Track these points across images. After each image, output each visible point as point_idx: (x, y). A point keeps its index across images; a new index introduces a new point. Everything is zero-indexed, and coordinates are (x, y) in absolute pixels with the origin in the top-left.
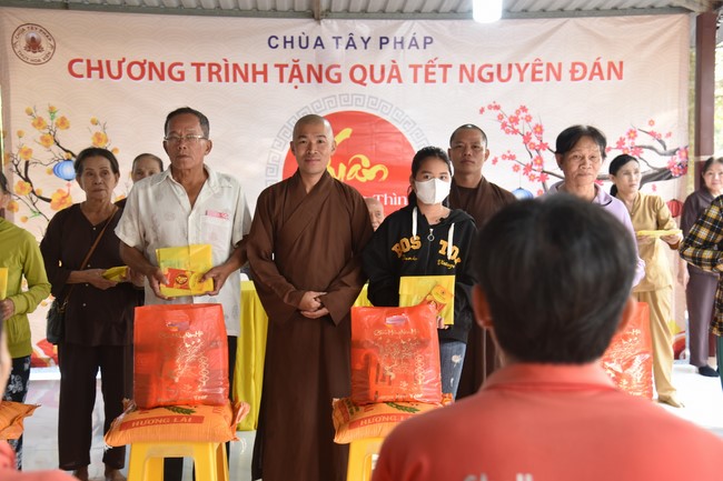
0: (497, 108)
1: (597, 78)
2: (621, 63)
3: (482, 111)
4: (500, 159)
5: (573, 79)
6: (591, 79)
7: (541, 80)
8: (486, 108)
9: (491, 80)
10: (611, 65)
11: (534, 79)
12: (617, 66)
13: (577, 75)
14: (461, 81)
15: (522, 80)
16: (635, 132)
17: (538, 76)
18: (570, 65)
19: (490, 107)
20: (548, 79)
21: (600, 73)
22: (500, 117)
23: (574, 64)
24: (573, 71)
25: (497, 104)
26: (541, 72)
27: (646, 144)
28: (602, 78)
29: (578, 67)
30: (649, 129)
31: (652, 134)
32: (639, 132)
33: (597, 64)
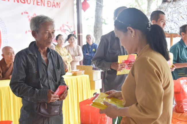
0: (27, 13)
1: (54, 7)
2: (60, 3)
3: (22, 14)
4: (28, 32)
5: (48, 6)
6: (52, 7)
7: (39, 5)
8: (23, 13)
9: (25, 3)
10: (57, 3)
11: (37, 5)
12: (59, 4)
13: (49, 5)
14: (14, 2)
15: (34, 4)
16: (64, 25)
17: (38, 4)
18: (47, 1)
19: (25, 13)
20: (41, 5)
21: (55, 6)
22: (28, 16)
23: (48, 1)
24: (48, 4)
25: (27, 12)
26: (39, 2)
27: (67, 29)
28: (55, 7)
29: (49, 3)
30: (67, 25)
31: (68, 26)
32: (65, 25)
33: (54, 2)
